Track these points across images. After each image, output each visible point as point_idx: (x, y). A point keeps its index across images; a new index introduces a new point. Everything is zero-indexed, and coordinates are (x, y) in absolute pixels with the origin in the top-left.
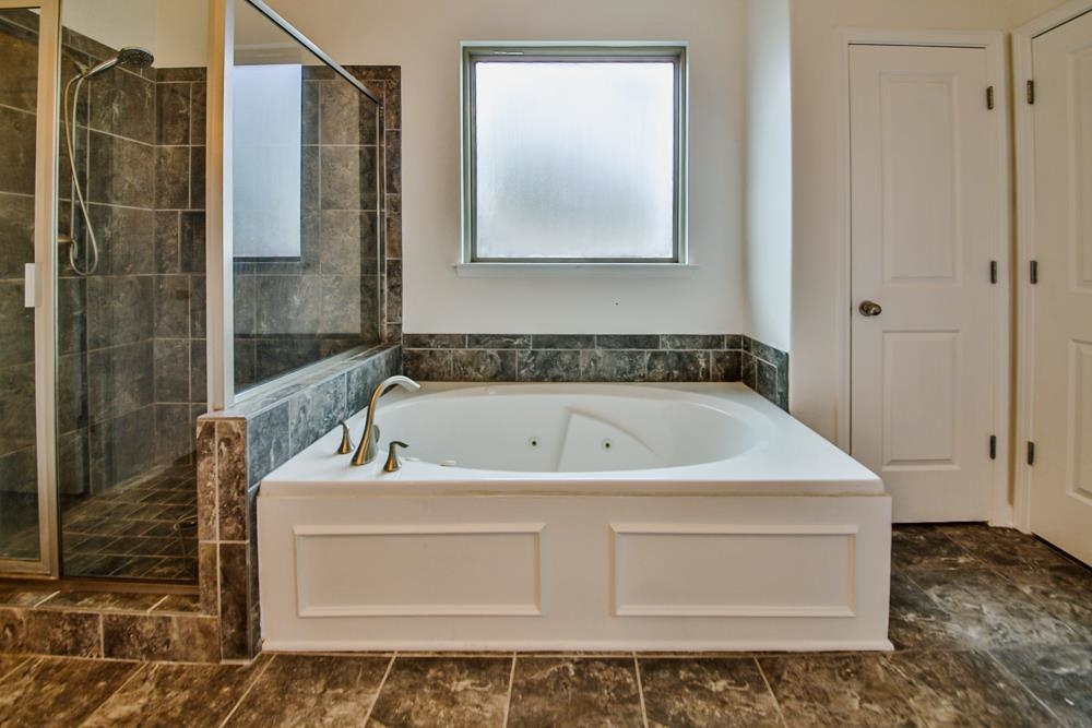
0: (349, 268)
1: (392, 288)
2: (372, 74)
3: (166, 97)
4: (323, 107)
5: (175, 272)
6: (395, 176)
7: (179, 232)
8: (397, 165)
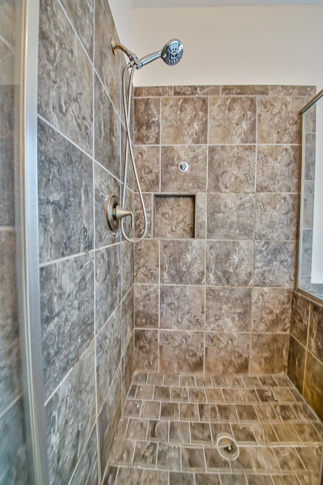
0: (275, 236)
1: (306, 250)
2: (296, 91)
3: (142, 108)
4: (259, 115)
5: (149, 237)
6: (311, 167)
7: (152, 209)
8: (313, 160)
